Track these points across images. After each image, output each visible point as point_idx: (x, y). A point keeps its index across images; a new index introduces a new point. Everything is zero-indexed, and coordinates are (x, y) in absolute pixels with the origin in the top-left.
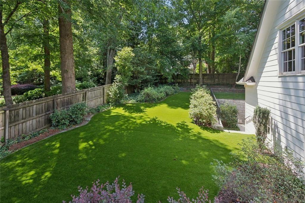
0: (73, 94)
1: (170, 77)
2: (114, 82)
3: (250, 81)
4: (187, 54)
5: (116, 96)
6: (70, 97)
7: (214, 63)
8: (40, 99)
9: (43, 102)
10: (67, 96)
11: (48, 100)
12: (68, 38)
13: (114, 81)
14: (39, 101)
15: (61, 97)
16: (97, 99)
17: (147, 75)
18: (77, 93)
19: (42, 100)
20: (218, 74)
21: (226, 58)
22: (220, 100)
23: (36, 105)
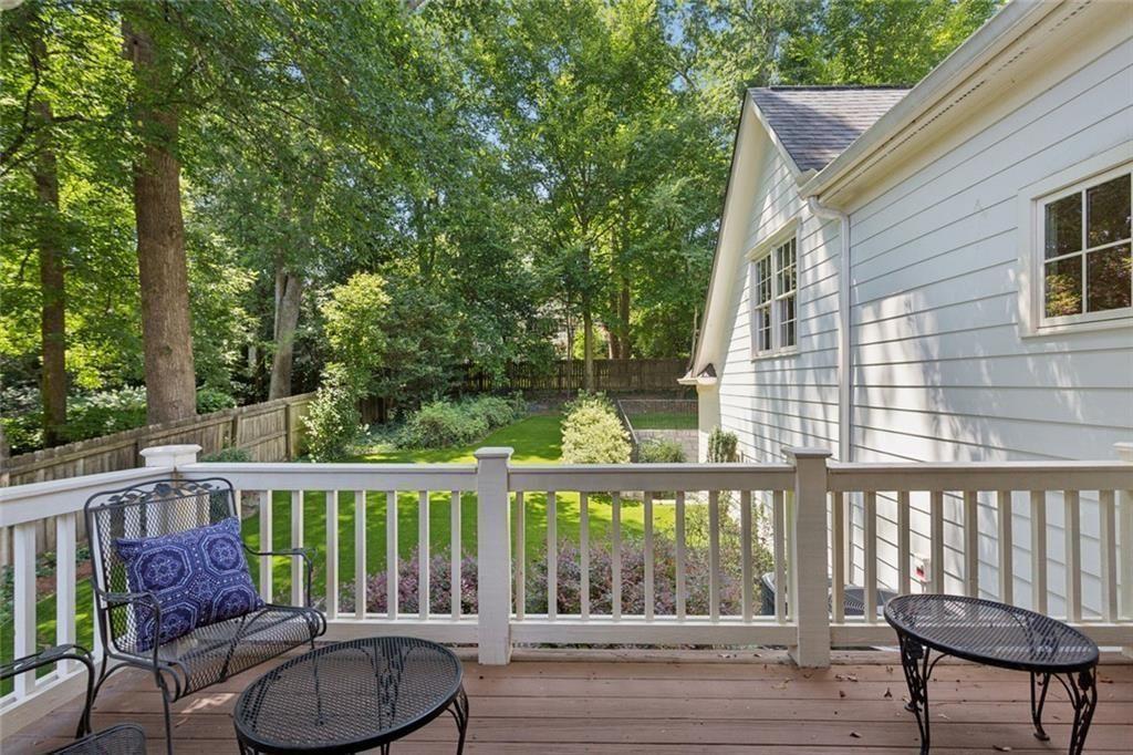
0: (197, 426)
1: (499, 371)
2: (323, 386)
3: (706, 374)
4: (547, 298)
5: (329, 432)
6: (184, 435)
7: (627, 327)
8: (95, 439)
9: (106, 448)
10: (176, 431)
11: (120, 444)
12: (173, 240)
13: (324, 382)
14: (93, 447)
15: (160, 434)
16: (268, 441)
17: (427, 363)
18: (207, 423)
19: (103, 445)
20: (641, 361)
21: (660, 313)
22: (641, 431)
23: (84, 458)
